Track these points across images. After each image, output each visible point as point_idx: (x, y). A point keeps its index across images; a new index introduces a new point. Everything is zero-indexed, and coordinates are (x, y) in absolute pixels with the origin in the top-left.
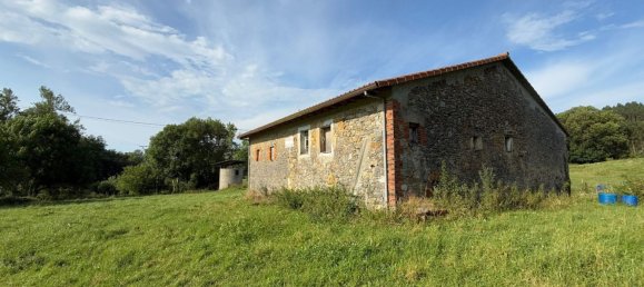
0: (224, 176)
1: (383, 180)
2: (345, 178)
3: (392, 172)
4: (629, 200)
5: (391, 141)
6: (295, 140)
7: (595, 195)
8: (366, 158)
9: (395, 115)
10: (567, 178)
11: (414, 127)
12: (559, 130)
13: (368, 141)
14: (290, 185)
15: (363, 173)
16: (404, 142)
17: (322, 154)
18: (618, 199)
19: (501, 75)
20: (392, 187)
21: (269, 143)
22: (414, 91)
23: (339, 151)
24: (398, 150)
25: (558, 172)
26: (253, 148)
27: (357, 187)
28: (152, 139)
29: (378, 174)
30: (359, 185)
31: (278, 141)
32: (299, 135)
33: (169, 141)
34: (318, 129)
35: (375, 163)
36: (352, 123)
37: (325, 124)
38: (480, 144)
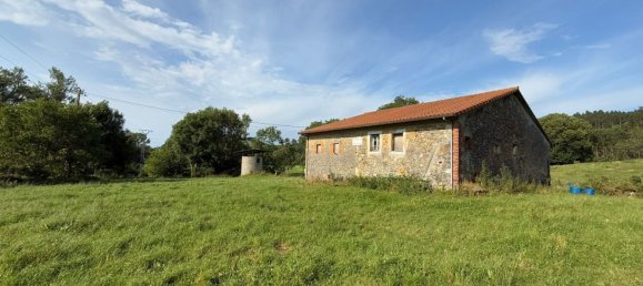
0: (246, 163)
1: (449, 171)
2: (416, 170)
3: (456, 167)
4: (589, 191)
5: (456, 148)
6: (365, 140)
7: (567, 188)
8: (435, 157)
9: (460, 132)
10: (549, 176)
11: (467, 139)
12: (546, 141)
13: (437, 147)
14: (357, 172)
15: (433, 167)
16: (463, 149)
17: (393, 153)
18: (582, 191)
19: (513, 102)
20: (456, 176)
21: (333, 140)
22: (469, 117)
23: (410, 151)
24: (460, 154)
25: (543, 171)
26: (311, 143)
27: (427, 176)
28: (175, 127)
29: (444, 168)
30: (428, 173)
31: (345, 140)
32: (368, 137)
33: (193, 129)
34: (390, 135)
35: (443, 161)
36: (423, 134)
37: (398, 132)
38: (498, 151)
